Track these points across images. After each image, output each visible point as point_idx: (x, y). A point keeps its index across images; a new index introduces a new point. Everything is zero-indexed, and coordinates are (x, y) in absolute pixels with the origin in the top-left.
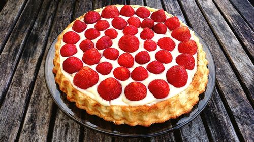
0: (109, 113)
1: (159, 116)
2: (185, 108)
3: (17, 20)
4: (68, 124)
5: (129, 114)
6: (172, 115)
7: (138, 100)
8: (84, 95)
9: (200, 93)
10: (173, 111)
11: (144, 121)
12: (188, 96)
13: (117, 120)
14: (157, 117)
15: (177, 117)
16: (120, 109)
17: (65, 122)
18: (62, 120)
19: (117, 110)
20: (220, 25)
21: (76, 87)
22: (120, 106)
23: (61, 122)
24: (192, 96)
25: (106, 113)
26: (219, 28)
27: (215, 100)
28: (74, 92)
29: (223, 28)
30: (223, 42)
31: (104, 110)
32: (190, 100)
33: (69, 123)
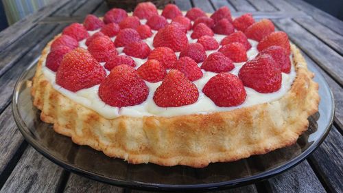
0: (116, 135)
1: (227, 145)
2: (283, 135)
3: (12, 43)
4: (36, 175)
5: (159, 134)
6: (256, 145)
7: (179, 106)
8: (71, 101)
9: (309, 113)
10: (257, 137)
11: (193, 155)
12: (286, 115)
13: (132, 152)
14: (221, 149)
15: (266, 150)
16: (140, 124)
17: (32, 171)
18: (27, 167)
19: (133, 127)
20: (319, 49)
21: (58, 87)
22: (140, 118)
23: (25, 170)
24: (295, 114)
25: (109, 136)
26: (318, 53)
27: (337, 144)
28: (54, 97)
29: (325, 53)
30: (329, 68)
31: (107, 129)
32: (292, 123)
33: (40, 173)
